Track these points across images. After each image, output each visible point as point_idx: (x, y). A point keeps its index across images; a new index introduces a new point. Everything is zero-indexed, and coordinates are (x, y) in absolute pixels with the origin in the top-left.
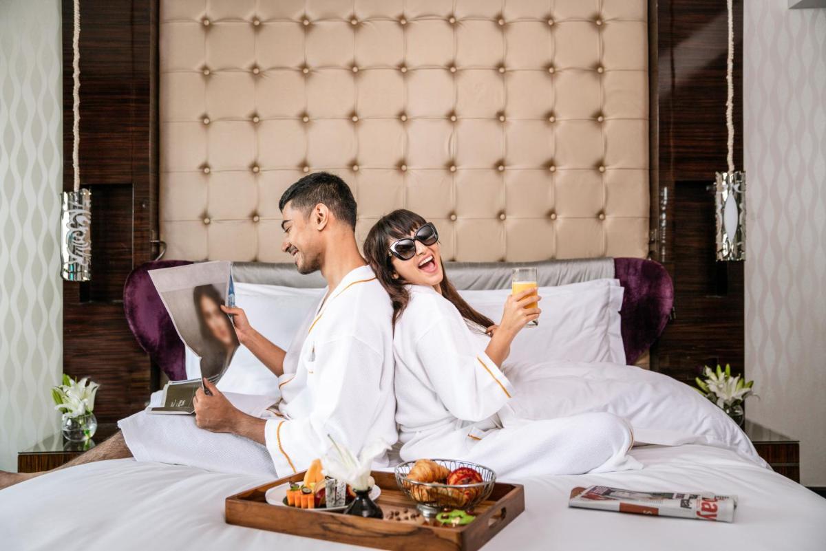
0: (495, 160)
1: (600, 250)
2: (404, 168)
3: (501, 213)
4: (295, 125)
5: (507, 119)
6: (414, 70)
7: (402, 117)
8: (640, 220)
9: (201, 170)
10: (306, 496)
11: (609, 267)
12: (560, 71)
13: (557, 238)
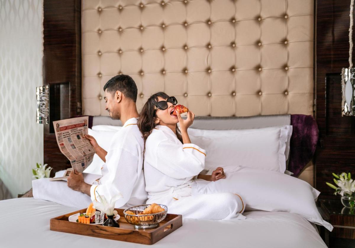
0: (230, 66)
1: (285, 110)
2: (186, 71)
3: (233, 92)
4: (136, 53)
5: (237, 45)
6: (191, 24)
7: (185, 47)
8: (307, 95)
9: (98, 75)
10: (86, 218)
11: (288, 119)
12: (264, 19)
13: (262, 104)
